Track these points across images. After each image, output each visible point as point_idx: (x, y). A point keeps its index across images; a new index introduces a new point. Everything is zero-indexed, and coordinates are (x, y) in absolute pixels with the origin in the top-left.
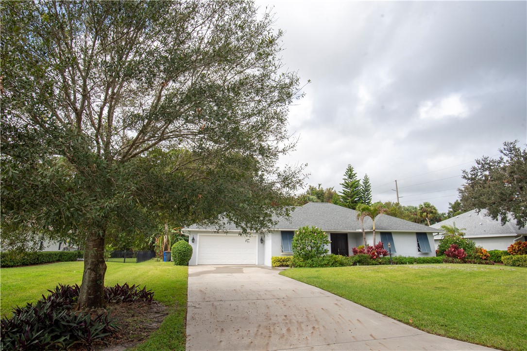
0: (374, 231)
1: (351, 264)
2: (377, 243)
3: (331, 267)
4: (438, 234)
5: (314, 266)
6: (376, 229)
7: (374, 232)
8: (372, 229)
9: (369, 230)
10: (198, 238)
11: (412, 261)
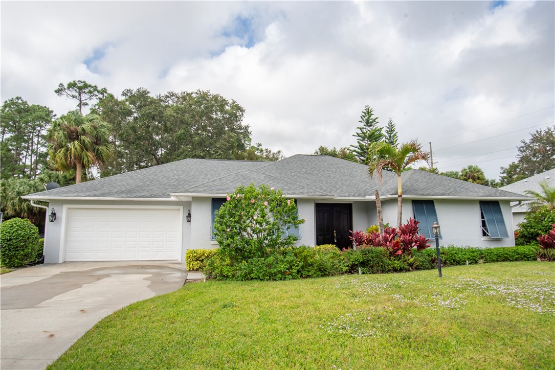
0: (400, 196)
1: (345, 269)
2: (405, 222)
3: (294, 278)
4: (520, 203)
5: (252, 275)
6: (403, 193)
7: (399, 199)
8: (396, 193)
9: (390, 196)
10: (63, 212)
11: (475, 257)
